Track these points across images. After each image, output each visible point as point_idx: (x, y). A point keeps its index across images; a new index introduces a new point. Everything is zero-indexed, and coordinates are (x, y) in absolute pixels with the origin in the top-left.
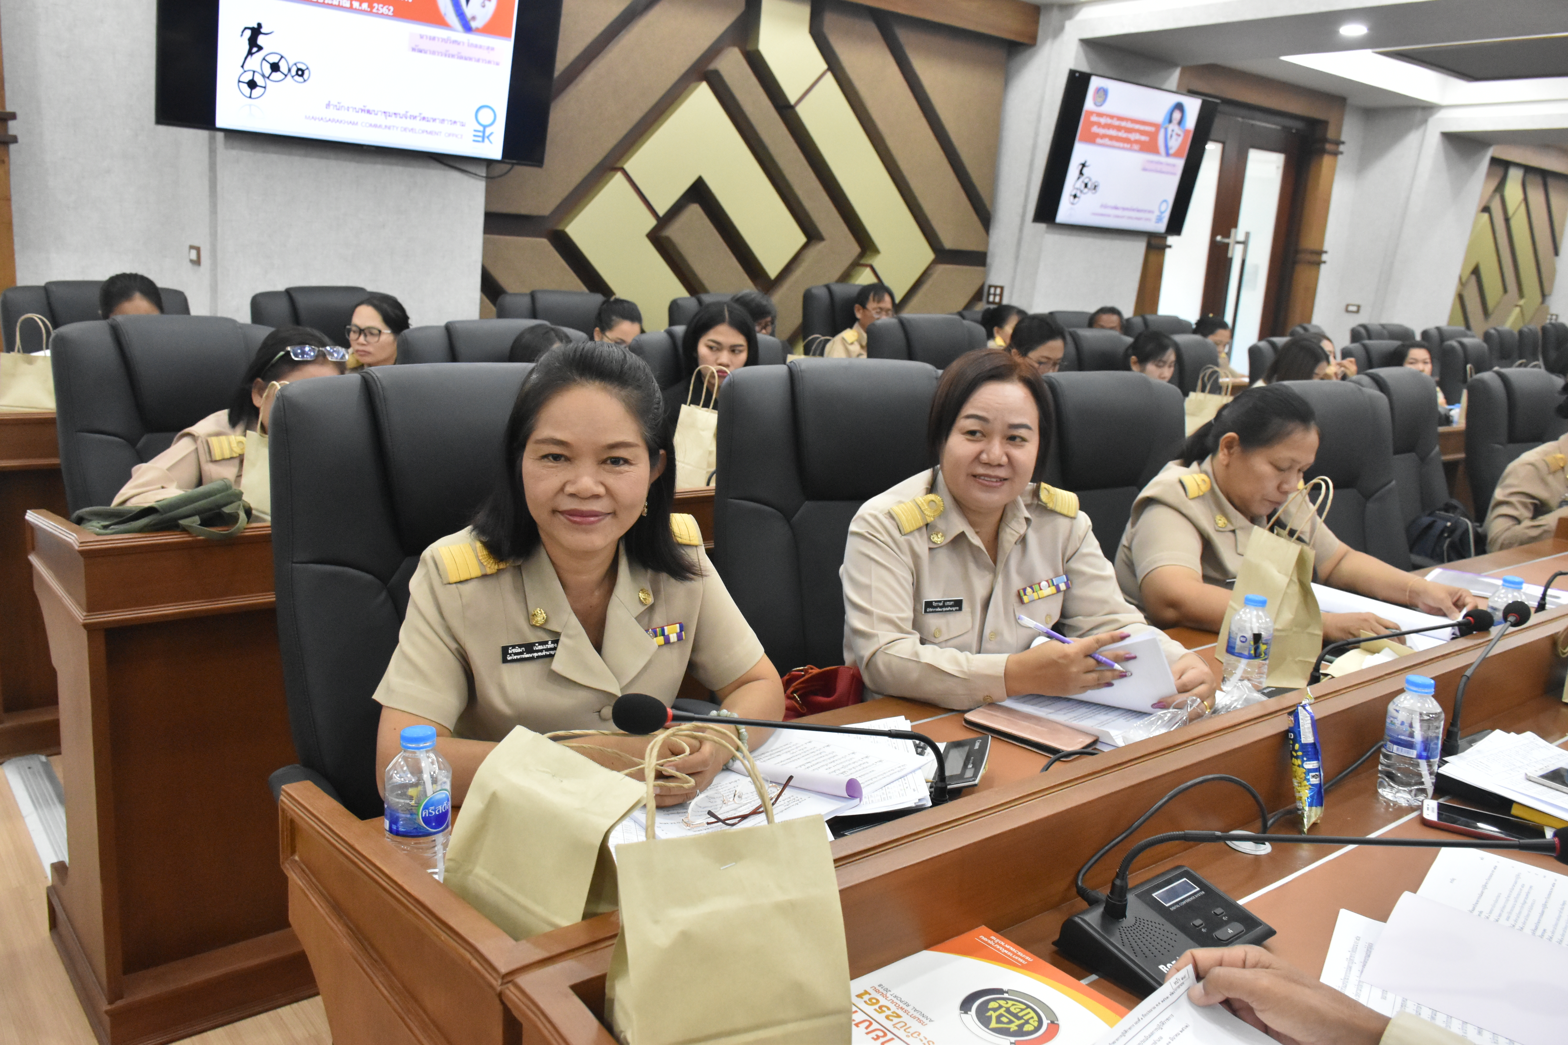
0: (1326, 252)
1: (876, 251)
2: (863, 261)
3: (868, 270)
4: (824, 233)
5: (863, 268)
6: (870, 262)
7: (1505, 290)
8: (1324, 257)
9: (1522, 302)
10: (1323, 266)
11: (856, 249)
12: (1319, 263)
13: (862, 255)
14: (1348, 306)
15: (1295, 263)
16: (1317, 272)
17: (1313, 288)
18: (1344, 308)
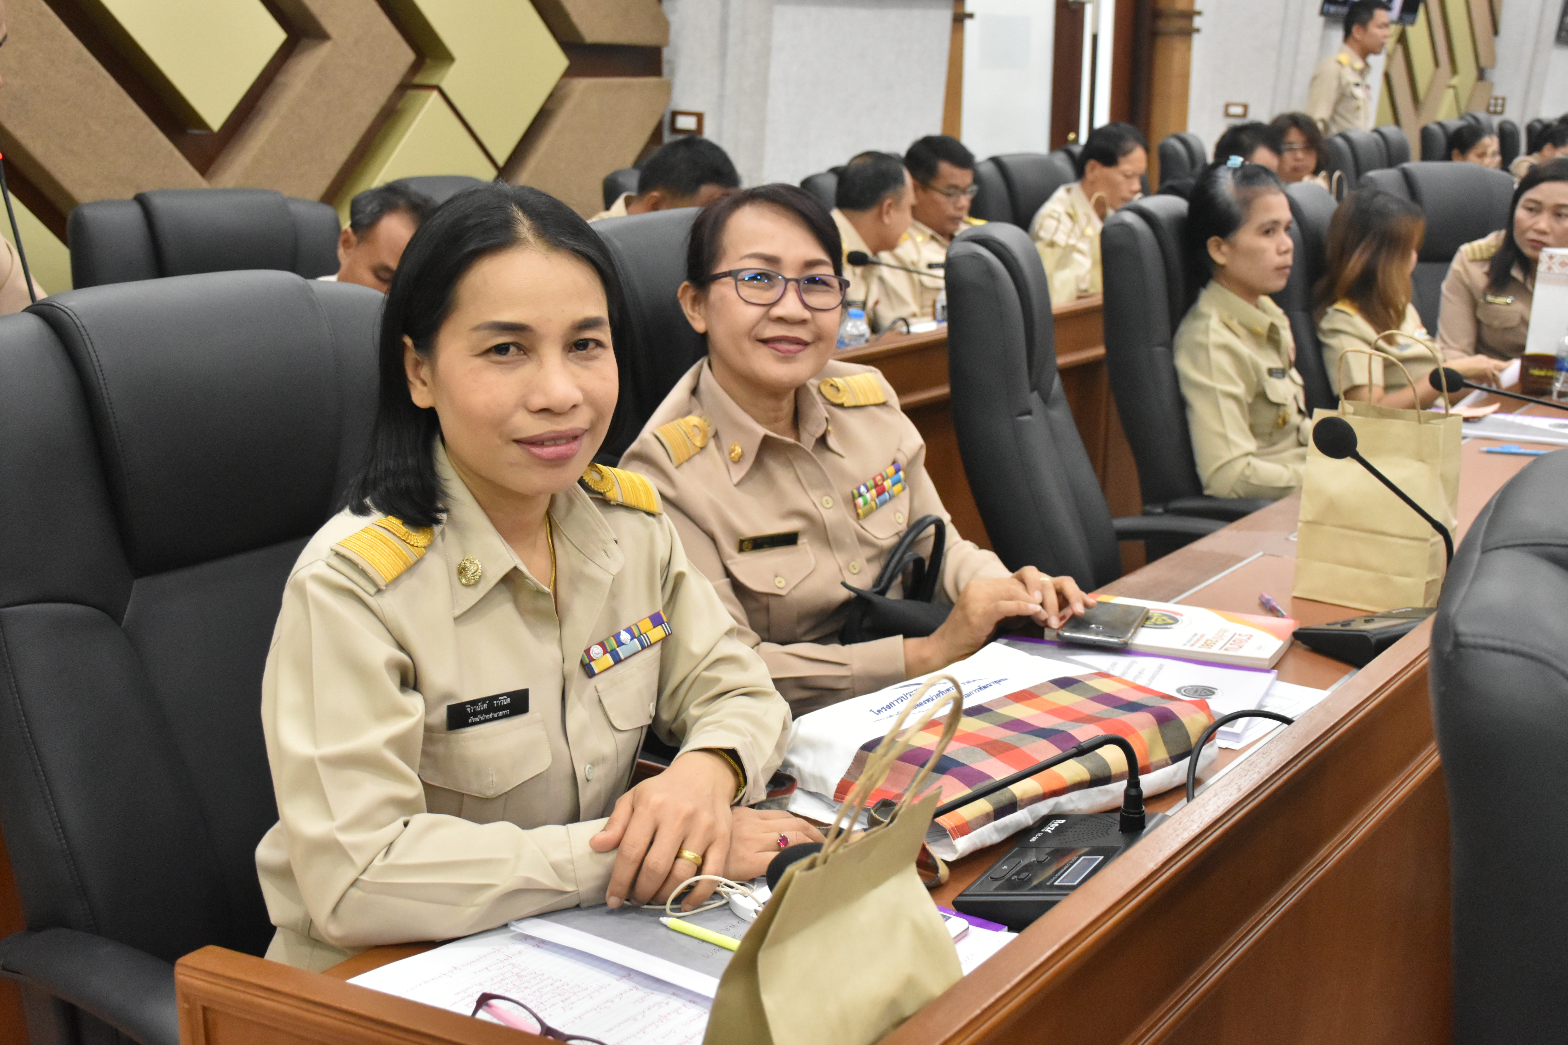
0: (1199, 13)
1: (444, 57)
2: (418, 80)
3: (435, 94)
4: (328, 24)
5: (423, 93)
6: (433, 81)
7: (1437, 63)
8: (1197, 22)
9: (1455, 81)
10: (1196, 38)
11: (408, 56)
12: (1188, 32)
13: (416, 67)
14: (1227, 106)
15: (1155, 34)
16: (1189, 49)
17: (1186, 76)
18: (1220, 111)
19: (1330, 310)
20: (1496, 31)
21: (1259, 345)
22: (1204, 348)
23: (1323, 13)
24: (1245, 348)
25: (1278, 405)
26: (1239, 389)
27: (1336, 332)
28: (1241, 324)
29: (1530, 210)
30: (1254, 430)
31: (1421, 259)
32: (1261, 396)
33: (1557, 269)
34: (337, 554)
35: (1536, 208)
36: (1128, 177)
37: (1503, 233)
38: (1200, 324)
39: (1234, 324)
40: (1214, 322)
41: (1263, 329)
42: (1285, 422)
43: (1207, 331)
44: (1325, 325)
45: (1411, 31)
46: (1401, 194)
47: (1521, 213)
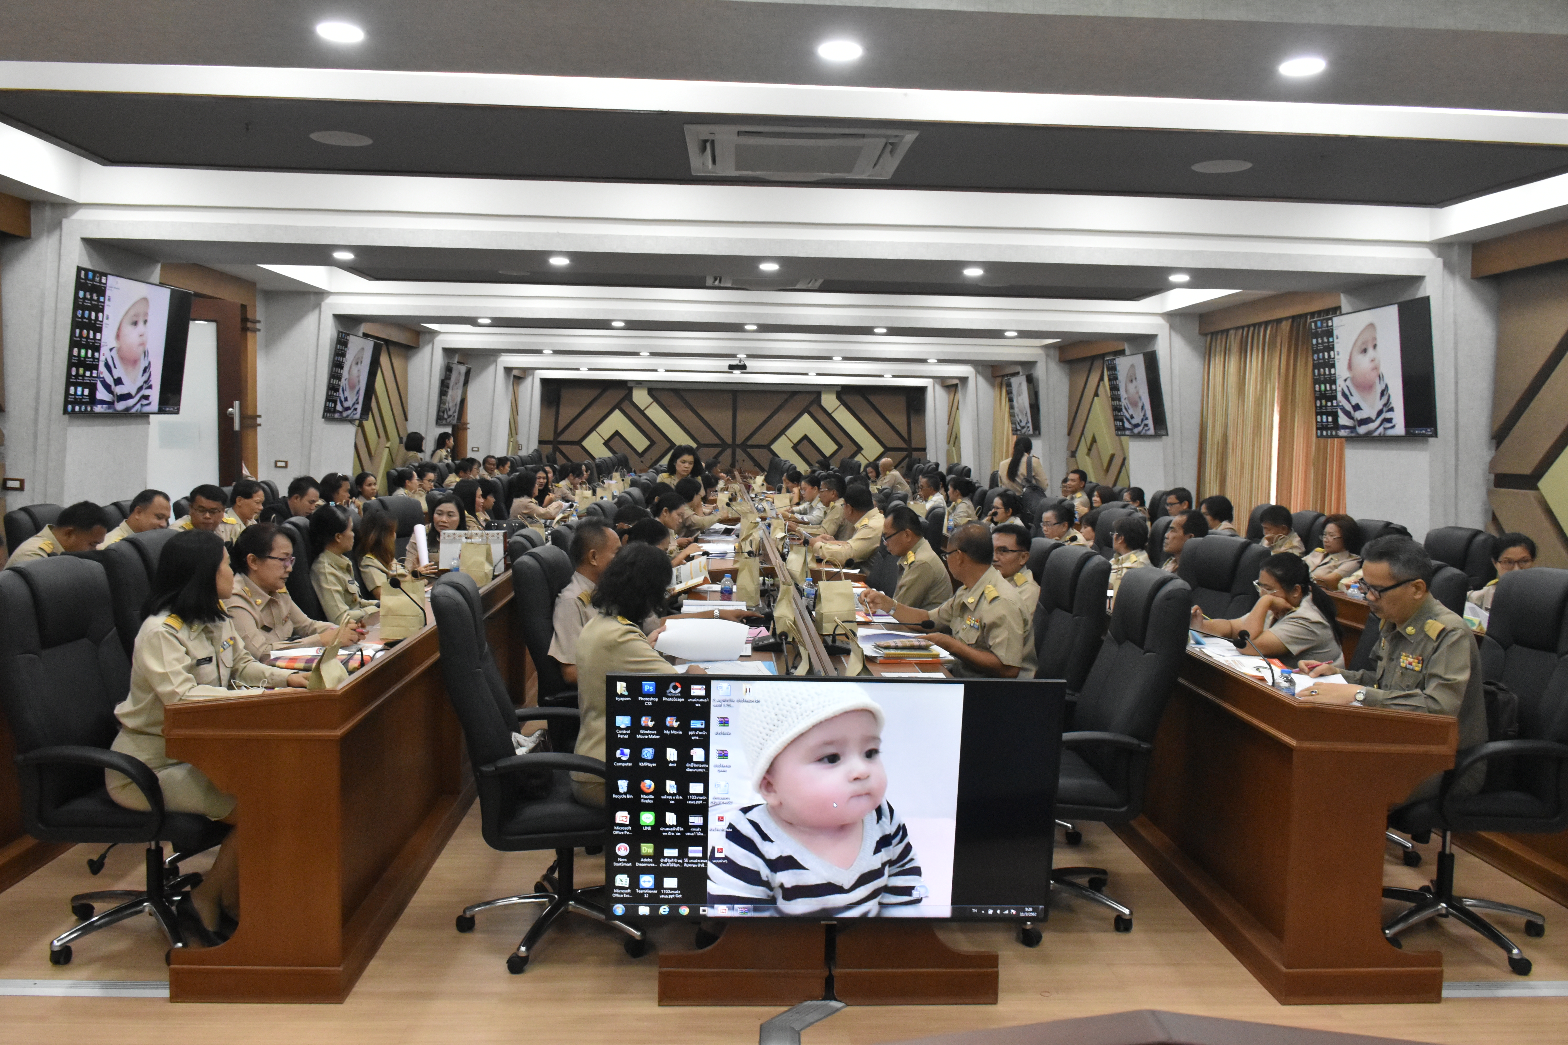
0: (260, 416)
7: (379, 437)
8: (259, 421)
9: (389, 445)
10: (259, 428)
12: (255, 426)
14: (276, 462)
16: (256, 435)
17: (255, 448)
18: (273, 464)
19: (364, 558)
20: (406, 419)
21: (344, 572)
22: (325, 574)
23: (323, 417)
24: (339, 574)
25: (353, 594)
26: (340, 588)
27: (368, 566)
28: (336, 565)
29: (439, 514)
30: (347, 603)
31: (398, 537)
32: (347, 591)
33: (447, 538)
34: (165, 624)
35: (441, 513)
36: (257, 503)
37: (430, 525)
38: (320, 566)
39: (333, 565)
40: (326, 565)
41: (344, 566)
42: (356, 600)
43: (324, 568)
44: (363, 563)
45: (365, 423)
46: (380, 507)
47: (436, 516)
